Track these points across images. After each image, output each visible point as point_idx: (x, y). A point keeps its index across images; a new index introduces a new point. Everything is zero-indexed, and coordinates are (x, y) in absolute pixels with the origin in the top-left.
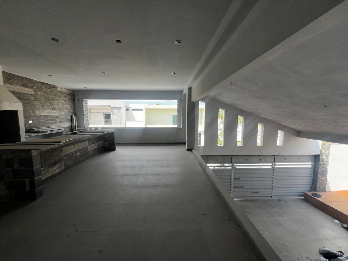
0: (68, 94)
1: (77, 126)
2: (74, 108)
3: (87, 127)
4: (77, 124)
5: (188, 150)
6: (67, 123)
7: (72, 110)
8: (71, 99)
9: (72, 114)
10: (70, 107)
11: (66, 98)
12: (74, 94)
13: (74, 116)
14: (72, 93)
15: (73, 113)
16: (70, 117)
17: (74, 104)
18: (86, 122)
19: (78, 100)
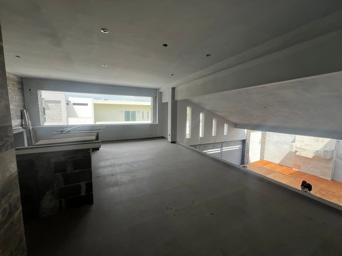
0: (16, 82)
1: (30, 124)
2: (24, 100)
3: (43, 125)
4: (29, 121)
5: (172, 142)
6: (17, 120)
7: (22, 104)
8: (19, 89)
9: (22, 109)
10: (20, 99)
11: (14, 87)
12: (22, 83)
13: (25, 110)
14: (20, 80)
15: (23, 107)
16: (20, 113)
17: (23, 95)
18: (42, 119)
19: (30, 90)
